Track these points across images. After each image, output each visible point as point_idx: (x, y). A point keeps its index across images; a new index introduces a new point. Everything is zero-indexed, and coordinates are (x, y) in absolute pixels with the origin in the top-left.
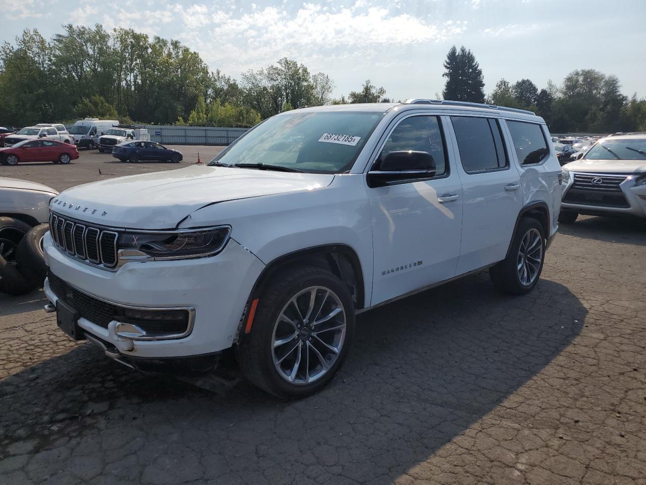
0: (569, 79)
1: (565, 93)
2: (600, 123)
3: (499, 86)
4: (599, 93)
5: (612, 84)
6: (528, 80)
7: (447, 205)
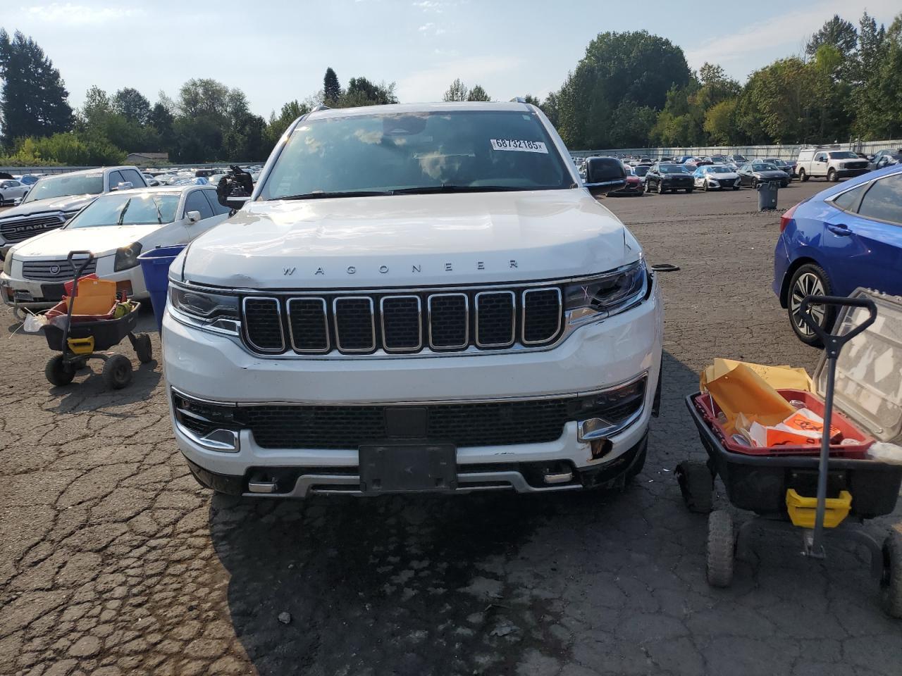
0: (186, 91)
1: (185, 110)
2: (241, 149)
3: (92, 97)
4: (226, 111)
5: (238, 99)
6: (133, 90)
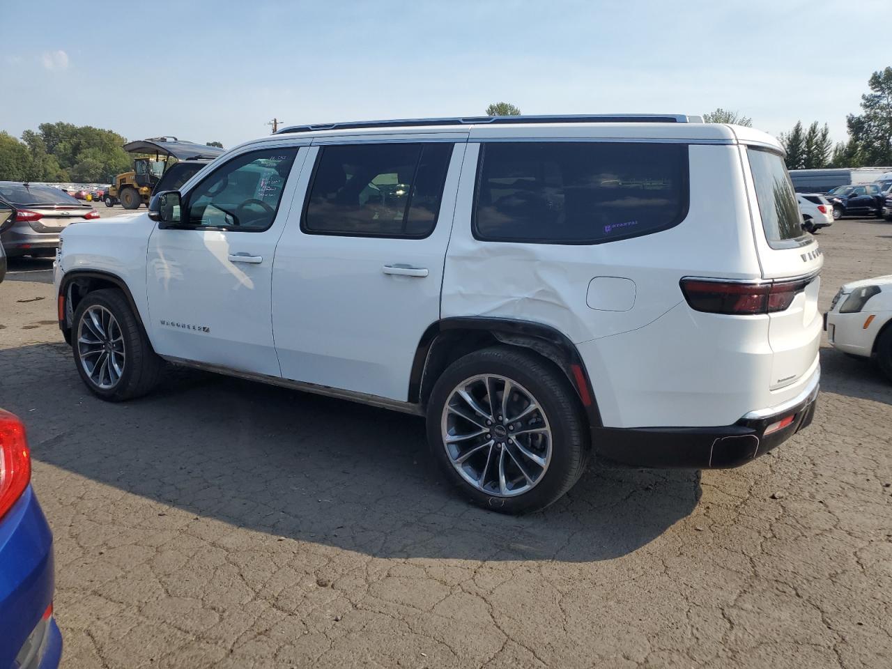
7: (242, 266)
